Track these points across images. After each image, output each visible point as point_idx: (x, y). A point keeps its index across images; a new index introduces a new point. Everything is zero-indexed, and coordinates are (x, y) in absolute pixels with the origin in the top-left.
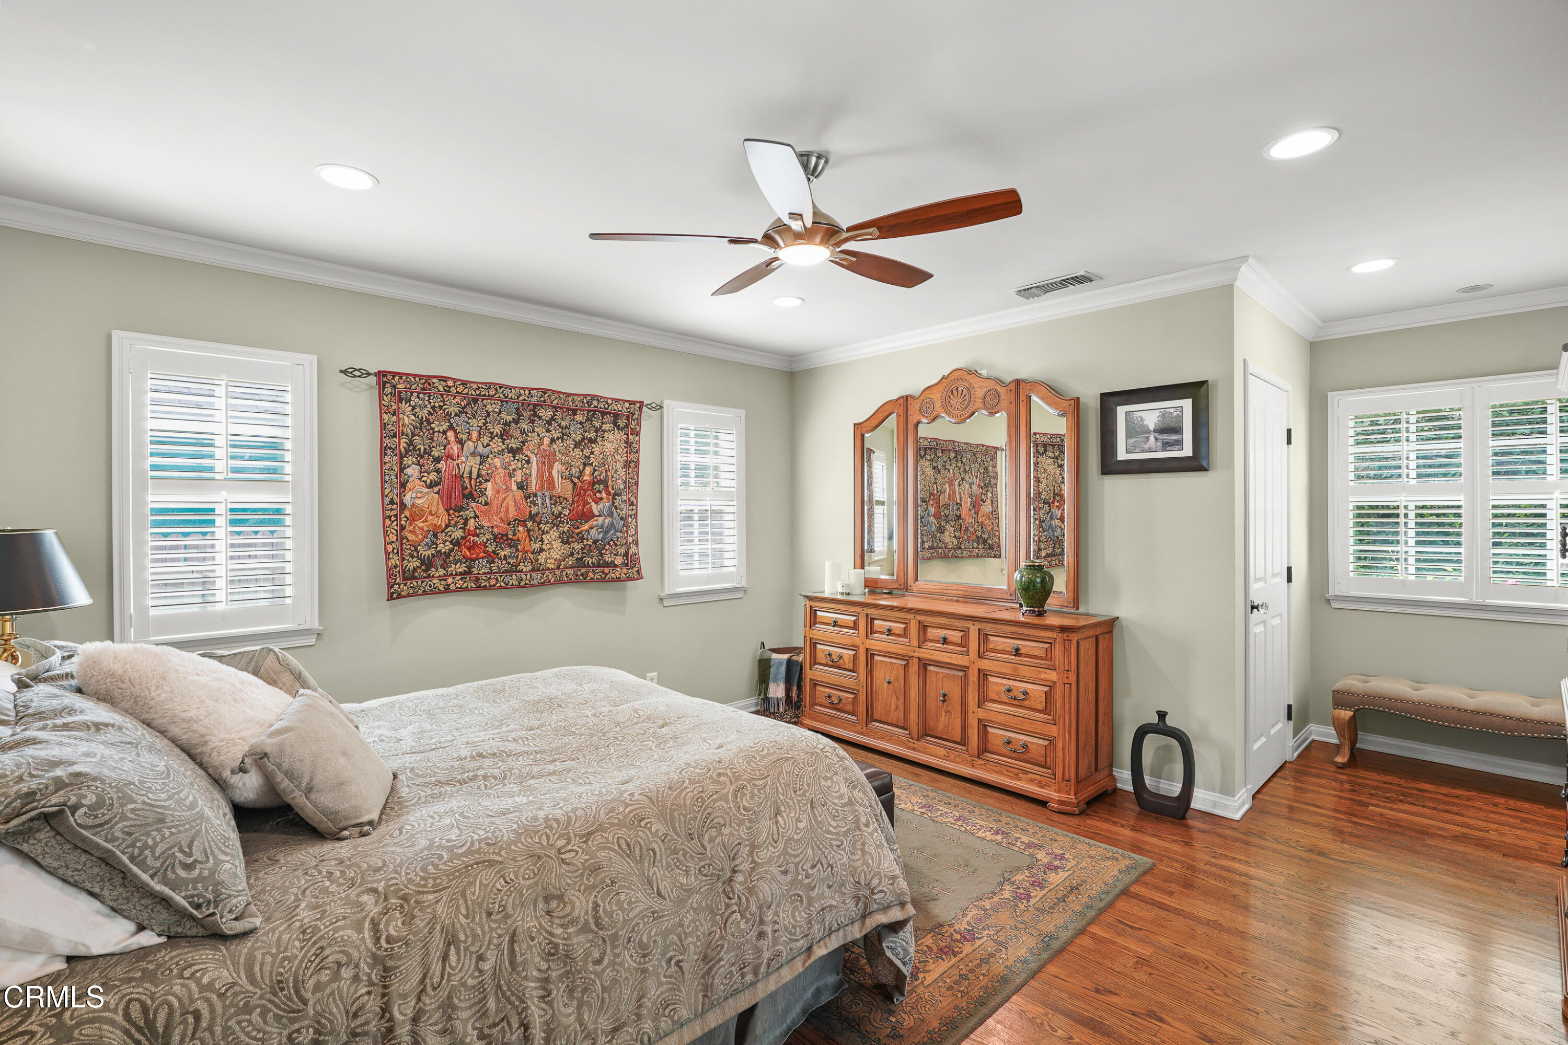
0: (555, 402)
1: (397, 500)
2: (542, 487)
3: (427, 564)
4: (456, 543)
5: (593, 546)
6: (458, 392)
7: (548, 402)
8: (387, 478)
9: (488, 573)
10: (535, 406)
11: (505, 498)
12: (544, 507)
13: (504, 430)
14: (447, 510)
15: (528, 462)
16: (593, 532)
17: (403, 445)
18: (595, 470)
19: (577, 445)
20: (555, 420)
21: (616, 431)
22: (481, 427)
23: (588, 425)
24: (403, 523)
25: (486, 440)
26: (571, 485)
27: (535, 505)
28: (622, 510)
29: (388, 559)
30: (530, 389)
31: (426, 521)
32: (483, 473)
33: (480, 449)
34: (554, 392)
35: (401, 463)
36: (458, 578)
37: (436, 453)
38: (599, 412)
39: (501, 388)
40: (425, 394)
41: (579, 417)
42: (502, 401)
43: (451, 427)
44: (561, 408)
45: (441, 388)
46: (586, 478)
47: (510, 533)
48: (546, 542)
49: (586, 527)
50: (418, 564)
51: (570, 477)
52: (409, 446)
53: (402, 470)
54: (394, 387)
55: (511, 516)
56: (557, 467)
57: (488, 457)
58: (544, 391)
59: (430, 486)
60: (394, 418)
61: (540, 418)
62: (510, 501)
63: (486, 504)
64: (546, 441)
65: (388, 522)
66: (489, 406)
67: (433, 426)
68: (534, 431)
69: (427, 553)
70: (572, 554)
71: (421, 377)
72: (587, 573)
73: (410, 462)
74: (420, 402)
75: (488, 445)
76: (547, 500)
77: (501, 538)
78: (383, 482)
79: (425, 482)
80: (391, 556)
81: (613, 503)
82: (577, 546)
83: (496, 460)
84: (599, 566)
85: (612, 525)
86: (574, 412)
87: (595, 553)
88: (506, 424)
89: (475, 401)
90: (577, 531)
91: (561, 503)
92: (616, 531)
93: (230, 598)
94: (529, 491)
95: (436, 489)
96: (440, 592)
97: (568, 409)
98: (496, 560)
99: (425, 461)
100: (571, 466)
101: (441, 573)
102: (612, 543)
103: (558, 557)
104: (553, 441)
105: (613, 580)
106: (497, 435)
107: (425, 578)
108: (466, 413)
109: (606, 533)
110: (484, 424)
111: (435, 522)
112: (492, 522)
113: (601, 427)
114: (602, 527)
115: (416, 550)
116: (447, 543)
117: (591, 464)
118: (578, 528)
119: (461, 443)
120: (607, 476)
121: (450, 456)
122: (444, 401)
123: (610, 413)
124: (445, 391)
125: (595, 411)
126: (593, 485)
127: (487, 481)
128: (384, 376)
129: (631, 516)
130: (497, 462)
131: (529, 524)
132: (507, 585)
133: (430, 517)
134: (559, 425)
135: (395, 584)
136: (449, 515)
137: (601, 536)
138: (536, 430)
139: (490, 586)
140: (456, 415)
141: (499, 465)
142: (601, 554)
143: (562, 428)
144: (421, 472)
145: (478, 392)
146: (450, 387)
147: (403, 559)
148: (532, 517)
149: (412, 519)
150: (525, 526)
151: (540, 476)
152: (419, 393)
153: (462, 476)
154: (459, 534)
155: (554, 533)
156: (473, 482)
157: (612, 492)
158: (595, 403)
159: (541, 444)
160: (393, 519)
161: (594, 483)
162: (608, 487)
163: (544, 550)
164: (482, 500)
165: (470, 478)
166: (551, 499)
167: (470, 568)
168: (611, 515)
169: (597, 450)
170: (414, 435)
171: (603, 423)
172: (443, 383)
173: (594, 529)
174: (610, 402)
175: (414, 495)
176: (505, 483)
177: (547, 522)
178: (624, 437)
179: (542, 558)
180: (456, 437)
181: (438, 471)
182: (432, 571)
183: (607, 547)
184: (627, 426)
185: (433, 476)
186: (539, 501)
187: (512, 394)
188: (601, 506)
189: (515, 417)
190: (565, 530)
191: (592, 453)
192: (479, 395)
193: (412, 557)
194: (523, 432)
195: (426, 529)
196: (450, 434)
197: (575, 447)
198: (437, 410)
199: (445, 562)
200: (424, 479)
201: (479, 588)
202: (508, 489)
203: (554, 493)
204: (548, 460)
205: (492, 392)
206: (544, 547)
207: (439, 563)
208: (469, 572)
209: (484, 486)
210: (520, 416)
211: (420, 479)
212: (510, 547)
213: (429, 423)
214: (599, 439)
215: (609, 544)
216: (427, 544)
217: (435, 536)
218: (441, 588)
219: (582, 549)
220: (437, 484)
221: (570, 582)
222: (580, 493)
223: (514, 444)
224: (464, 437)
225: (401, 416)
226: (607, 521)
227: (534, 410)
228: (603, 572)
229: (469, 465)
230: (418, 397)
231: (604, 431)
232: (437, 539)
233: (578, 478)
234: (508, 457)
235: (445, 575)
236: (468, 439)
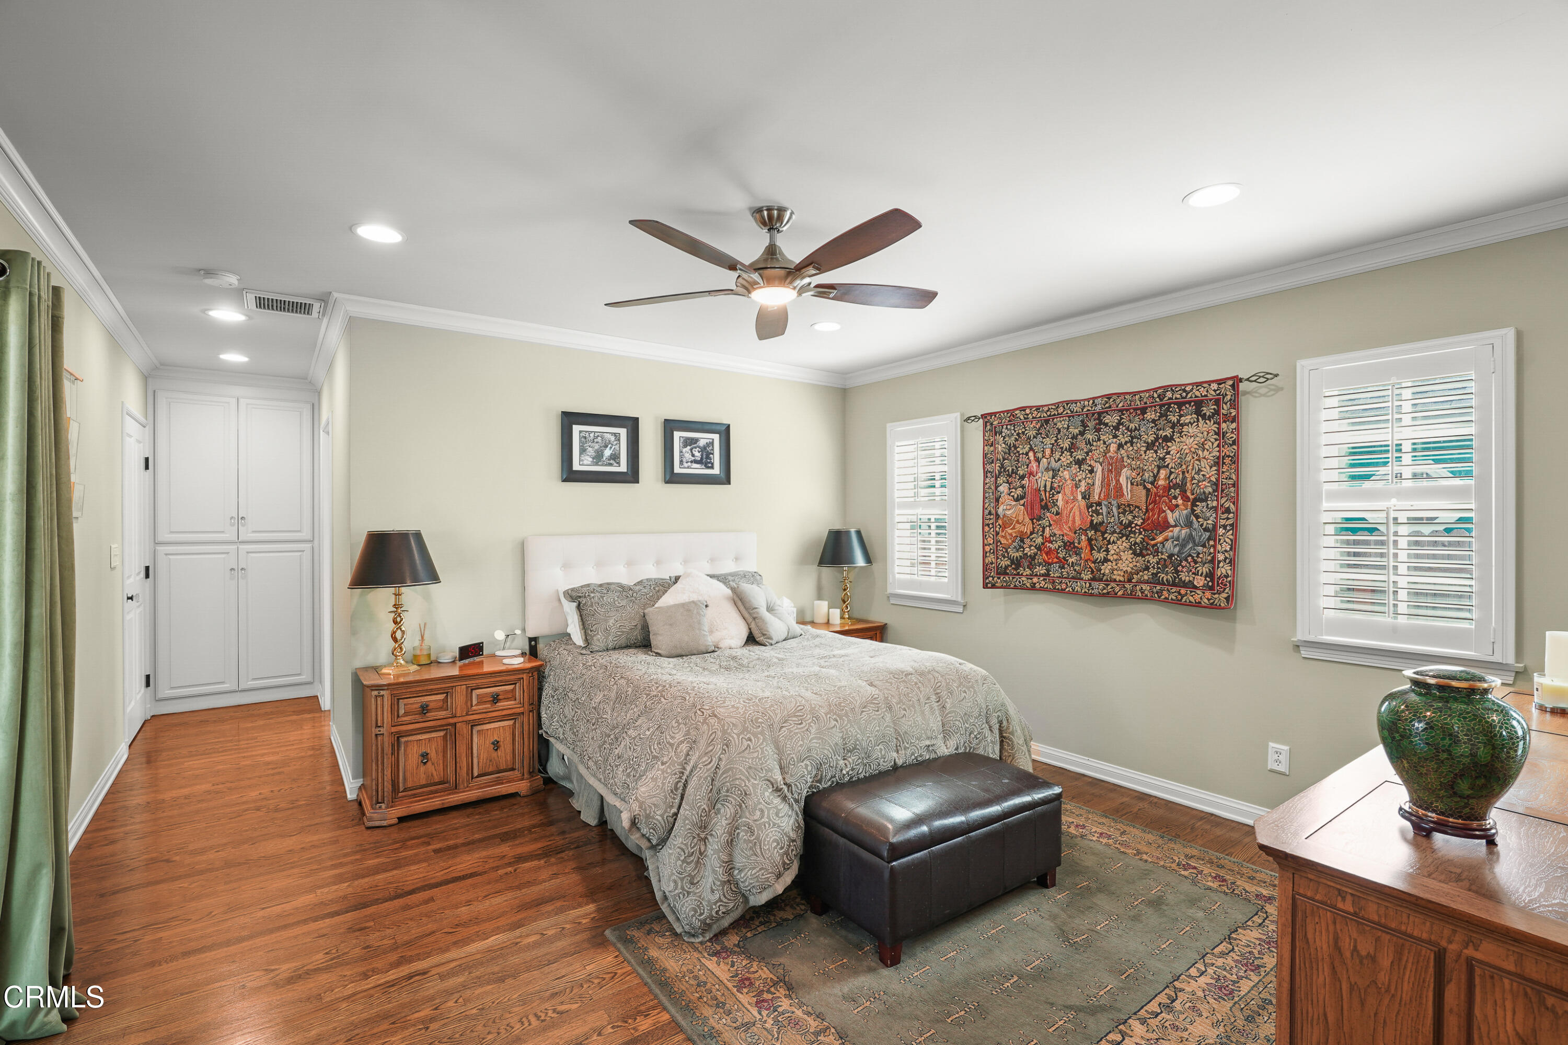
0: (1120, 405)
1: (993, 512)
2: (1107, 496)
3: (1017, 563)
4: (1039, 548)
5: (1168, 561)
6: (1033, 418)
7: (1114, 407)
8: (987, 495)
9: (1060, 577)
10: (1100, 414)
11: (1073, 508)
12: (1110, 516)
13: (1072, 443)
14: (1032, 520)
15: (1091, 471)
16: (1168, 545)
17: (998, 468)
18: (1171, 473)
19: (1150, 446)
20: (1122, 424)
21: (1201, 421)
22: (1053, 444)
23: (1162, 422)
24: (997, 529)
25: (1057, 455)
26: (1144, 492)
27: (1098, 514)
28: (1207, 519)
29: (985, 556)
30: (1094, 399)
31: (1014, 528)
32: (1056, 485)
33: (1054, 465)
34: (1119, 395)
35: (996, 483)
36: (1042, 578)
37: (1021, 472)
38: (1175, 403)
39: (1067, 404)
40: (1011, 425)
41: (1150, 415)
42: (1069, 417)
43: (1031, 449)
44: (1127, 410)
45: (1022, 417)
46: (1161, 482)
47: (1076, 541)
48: (1112, 552)
49: (1160, 539)
50: (1009, 563)
51: (1143, 483)
52: (1001, 468)
53: (996, 488)
54: (992, 424)
55: (1077, 524)
56: (1125, 472)
57: (1059, 470)
58: (1109, 397)
59: (1017, 500)
60: (992, 448)
61: (1106, 425)
62: (1076, 510)
63: (1058, 514)
64: (1113, 447)
65: (987, 528)
66: (1059, 424)
67: (1018, 449)
68: (1099, 440)
69: (1016, 554)
70: (1147, 568)
71: (1008, 411)
72: (1162, 590)
73: (1001, 481)
74: (1008, 432)
75: (1059, 459)
76: (1115, 510)
77: (1070, 546)
78: (984, 498)
79: (1013, 496)
80: (988, 554)
81: (1193, 511)
82: (1153, 560)
83: (1066, 473)
84: (1174, 585)
85: (1190, 537)
86: (1144, 411)
87: (1170, 569)
88: (1074, 437)
89: (1047, 422)
90: (1152, 542)
91: (1131, 512)
92: (1195, 545)
93: (920, 573)
94: (1091, 500)
95: (1022, 502)
96: (1027, 589)
97: (1135, 409)
98: (1066, 566)
99: (1013, 480)
100: (1144, 470)
101: (1028, 573)
102: (1190, 559)
103: (1129, 570)
104: (1120, 446)
105: (1190, 604)
106: (1066, 450)
107: (1015, 575)
108: (1041, 434)
109: (1183, 546)
110: (1056, 441)
111: (1022, 529)
112: (1063, 531)
113: (1178, 421)
114: (1178, 539)
115: (1007, 551)
116: (1032, 548)
117: (1167, 466)
118: (1154, 539)
119: (1038, 460)
120: (1184, 478)
121: (1031, 474)
122: (1025, 428)
123: (1189, 403)
124: (1025, 418)
125: (1169, 404)
126: (1169, 491)
127: (1058, 492)
128: (986, 417)
129: (1225, 527)
130: (1066, 474)
131: (1091, 533)
132: (1073, 590)
133: (1018, 526)
134: (1128, 429)
135: (990, 576)
136: (1033, 524)
137: (1177, 549)
138: (1102, 437)
139: (1062, 589)
140: (1034, 437)
141: (1067, 477)
142: (1177, 572)
143: (1131, 431)
144: (1010, 489)
145: (1048, 413)
146: (1028, 415)
147: (997, 558)
148: (1094, 527)
149: (1003, 527)
150: (1086, 535)
151: (1106, 483)
152: (1007, 425)
153: (1039, 490)
154: (1039, 540)
155: (1123, 544)
156: (1047, 494)
157: (1192, 497)
158: (1169, 394)
159: (1107, 450)
160: (991, 526)
161: (1170, 488)
162: (1186, 491)
163: (1109, 560)
164: (1054, 510)
165: (1045, 491)
166: (1119, 507)
167: (1048, 570)
168: (1189, 524)
169: (1173, 448)
170: (1004, 459)
171: (1181, 416)
172: (1023, 412)
173: (1170, 542)
174: (1188, 388)
175: (1005, 507)
176: (1072, 493)
177: (1114, 532)
178: (1214, 427)
179: (1106, 569)
180: (1035, 457)
181: (1023, 487)
182: (1021, 570)
183: (1184, 563)
184: (1217, 412)
185: (1019, 491)
186: (1104, 510)
187: (1076, 408)
188: (1177, 514)
189: (1081, 429)
190: (1138, 541)
191: (1168, 453)
192: (1050, 415)
193: (1004, 557)
194: (1089, 443)
195: (1014, 535)
196: (1031, 454)
197: (1148, 449)
198: (1021, 435)
199: (1031, 563)
200: (1012, 494)
201: (1055, 590)
202: (1075, 499)
203: (1122, 501)
204: (1114, 467)
205: (1061, 410)
206: (1109, 557)
207: (1026, 565)
208: (1047, 575)
209: (1056, 497)
210: (1085, 427)
211: (1009, 494)
212: (1077, 554)
213: (1016, 447)
214: (1176, 435)
215: (1186, 560)
216: (1015, 547)
217: (1022, 541)
218: (1028, 585)
219: (1158, 563)
220: (1022, 498)
221: (1145, 598)
222: (1153, 499)
223: (1079, 455)
224: (1040, 455)
225: (997, 446)
226: (1183, 532)
227: (1099, 419)
228: (1179, 593)
229: (1043, 479)
230: (1007, 428)
231: (1182, 425)
232: (1024, 543)
233: (1152, 483)
234: (1075, 468)
235: (1031, 575)
236: (1043, 457)
